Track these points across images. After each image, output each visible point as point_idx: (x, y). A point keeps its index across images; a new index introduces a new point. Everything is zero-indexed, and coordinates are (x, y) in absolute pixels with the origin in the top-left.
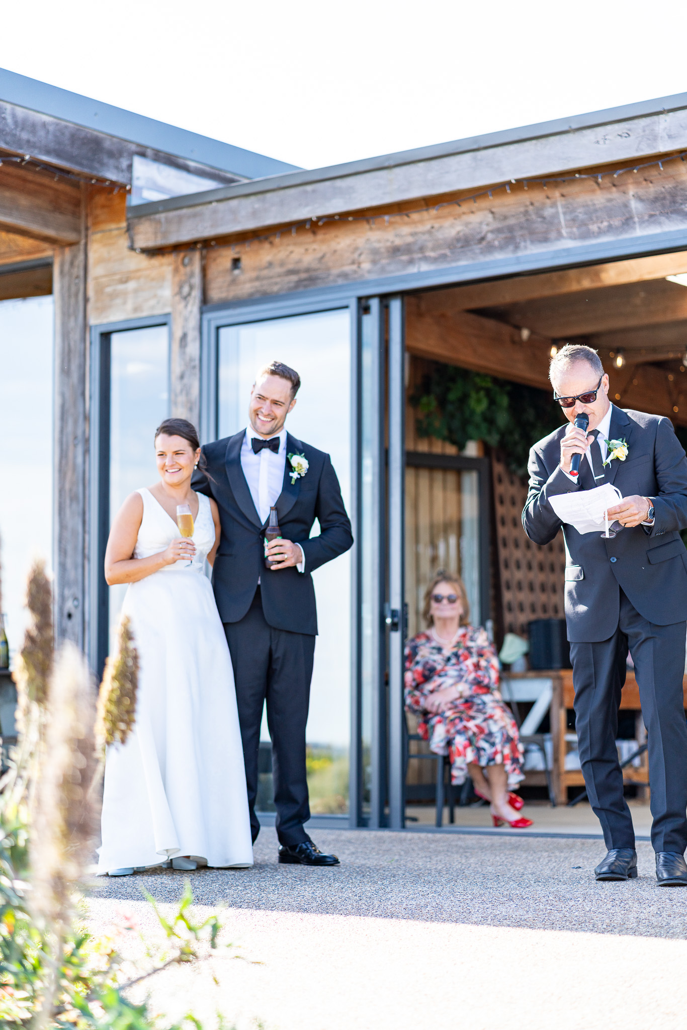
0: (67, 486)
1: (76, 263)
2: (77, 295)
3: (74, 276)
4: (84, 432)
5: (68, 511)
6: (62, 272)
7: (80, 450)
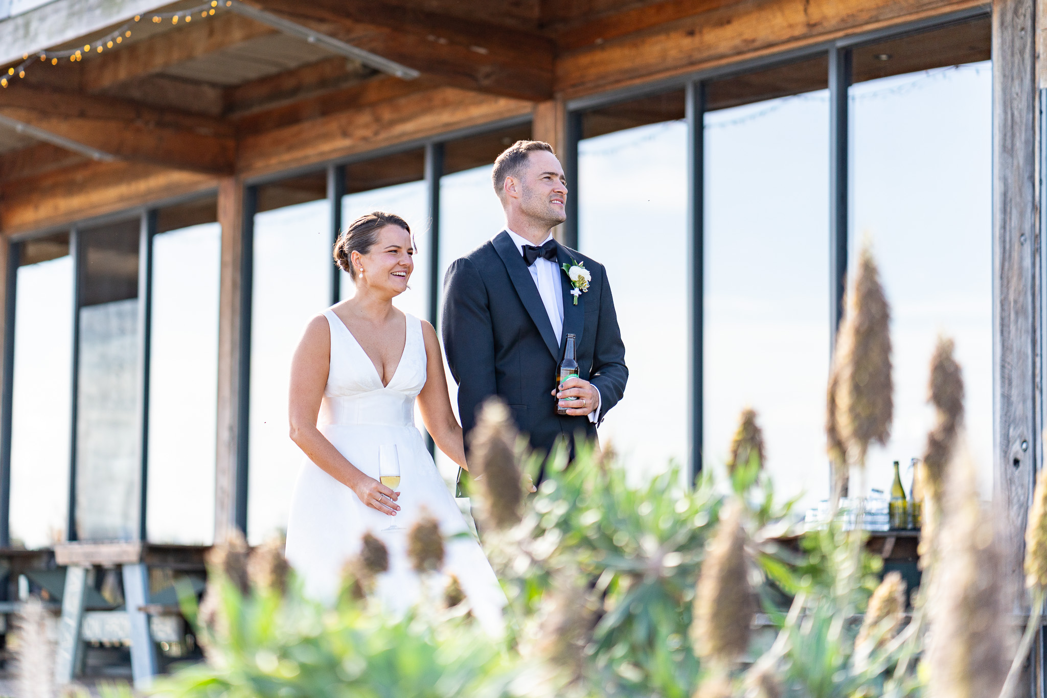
0: (1012, 297)
1: (1021, 11)
2: (1022, 52)
3: (1019, 27)
4: (1033, 226)
5: (1013, 328)
6: (1002, 24)
7: (1028, 249)
